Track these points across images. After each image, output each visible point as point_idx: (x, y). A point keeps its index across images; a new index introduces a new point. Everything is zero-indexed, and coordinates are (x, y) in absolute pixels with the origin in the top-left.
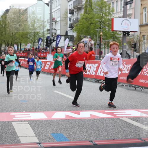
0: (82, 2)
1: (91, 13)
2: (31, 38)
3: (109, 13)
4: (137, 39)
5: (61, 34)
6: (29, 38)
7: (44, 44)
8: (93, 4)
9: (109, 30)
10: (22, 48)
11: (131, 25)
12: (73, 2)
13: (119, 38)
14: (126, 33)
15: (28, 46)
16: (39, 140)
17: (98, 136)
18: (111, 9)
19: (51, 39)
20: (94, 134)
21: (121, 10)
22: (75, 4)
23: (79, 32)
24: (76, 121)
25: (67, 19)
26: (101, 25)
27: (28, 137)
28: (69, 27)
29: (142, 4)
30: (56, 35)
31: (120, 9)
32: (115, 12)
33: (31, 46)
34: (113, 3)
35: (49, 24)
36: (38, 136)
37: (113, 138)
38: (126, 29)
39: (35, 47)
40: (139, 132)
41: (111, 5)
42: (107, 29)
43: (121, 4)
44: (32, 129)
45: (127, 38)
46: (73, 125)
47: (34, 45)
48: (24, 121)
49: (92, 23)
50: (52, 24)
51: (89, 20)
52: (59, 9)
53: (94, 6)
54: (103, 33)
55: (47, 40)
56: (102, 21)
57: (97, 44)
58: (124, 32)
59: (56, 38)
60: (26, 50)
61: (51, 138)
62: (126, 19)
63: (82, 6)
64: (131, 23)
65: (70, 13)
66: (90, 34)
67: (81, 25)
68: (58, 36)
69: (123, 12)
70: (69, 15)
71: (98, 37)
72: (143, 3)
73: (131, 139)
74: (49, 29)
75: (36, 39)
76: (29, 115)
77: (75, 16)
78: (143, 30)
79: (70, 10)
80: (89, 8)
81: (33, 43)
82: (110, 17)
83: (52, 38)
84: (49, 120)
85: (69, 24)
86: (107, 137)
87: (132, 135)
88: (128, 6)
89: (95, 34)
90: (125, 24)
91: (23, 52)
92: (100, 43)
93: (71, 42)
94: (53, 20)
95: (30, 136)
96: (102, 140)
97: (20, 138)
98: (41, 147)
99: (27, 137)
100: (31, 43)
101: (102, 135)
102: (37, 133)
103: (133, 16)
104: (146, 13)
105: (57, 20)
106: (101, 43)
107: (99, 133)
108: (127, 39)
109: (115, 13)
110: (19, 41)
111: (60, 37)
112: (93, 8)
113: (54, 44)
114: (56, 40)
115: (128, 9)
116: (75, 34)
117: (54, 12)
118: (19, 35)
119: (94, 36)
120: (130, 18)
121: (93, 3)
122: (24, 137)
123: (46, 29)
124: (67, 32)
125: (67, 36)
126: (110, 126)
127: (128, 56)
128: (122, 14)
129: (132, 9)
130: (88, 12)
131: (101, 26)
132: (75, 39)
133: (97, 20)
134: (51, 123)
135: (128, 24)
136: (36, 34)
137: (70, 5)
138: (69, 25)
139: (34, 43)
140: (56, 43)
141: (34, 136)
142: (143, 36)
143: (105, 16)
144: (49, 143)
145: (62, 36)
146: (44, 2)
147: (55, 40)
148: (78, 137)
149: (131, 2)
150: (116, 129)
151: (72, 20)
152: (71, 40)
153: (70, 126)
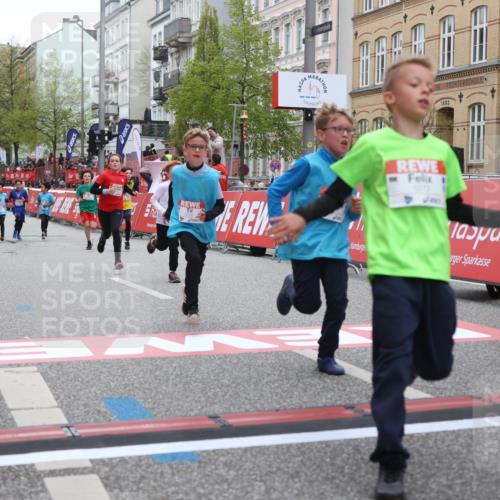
0: (191, 26)
1: (216, 58)
2: (46, 130)
3: (266, 58)
5: (131, 119)
6: (40, 130)
7: (83, 147)
8: (222, 37)
9: (266, 105)
10: (19, 156)
11: (325, 92)
12: (166, 27)
13: (294, 127)
15: (40, 153)
16: (68, 419)
17: (234, 402)
18: (271, 47)
19: (103, 131)
20: (223, 396)
21: (299, 49)
22: (172, 33)
23: (183, 112)
24: (172, 362)
25: (149, 76)
26: (243, 91)
27: (37, 408)
28: (155, 99)
29: (356, 34)
30: (119, 121)
31: (295, 47)
32: (283, 55)
33: (46, 152)
34: (277, 29)
35: (98, 89)
36: (66, 406)
37: (278, 407)
38: (313, 104)
39: (58, 156)
40: (348, 389)
41: (273, 36)
42: (261, 104)
43: (300, 32)
44: (50, 387)
46: (166, 373)
47: (55, 150)
48: (27, 365)
49: (218, 87)
50: (107, 88)
51: (210, 77)
52: (126, 45)
53: (225, 38)
54: (248, 114)
55: (91, 133)
56: (245, 81)
57: (232, 144)
58: (307, 111)
59: (117, 127)
60: (34, 162)
61: (103, 410)
62: (312, 74)
63: (191, 38)
64: (325, 88)
65: (155, 59)
66: (212, 118)
67: (188, 91)
68: (124, 121)
69: (302, 57)
70: (155, 65)
71: (234, 125)
72: (361, 29)
74: (97, 102)
75: (61, 132)
76: (41, 346)
77: (172, 66)
79: (155, 49)
80: (209, 45)
81: (51, 143)
82: (269, 69)
83: (106, 129)
84: (99, 361)
85: (155, 89)
86: (258, 406)
87: (329, 396)
88: (319, 38)
89: (227, 116)
90: (310, 88)
92: (242, 143)
93: (160, 140)
94: (108, 76)
95: (41, 408)
96: (247, 414)
98: (74, 436)
99: (32, 409)
100: (46, 142)
101: (246, 398)
102: (62, 397)
103: (332, 67)
104: (369, 57)
105: (121, 79)
106: (246, 143)
107: (236, 393)
109: (283, 59)
110: (13, 138)
111: (128, 125)
112: (220, 43)
113: (112, 146)
114: (118, 136)
115: (319, 48)
116: (171, 118)
117: (111, 54)
118: (13, 121)
119: (225, 122)
120: (325, 72)
121: (220, 29)
122: (25, 409)
123: (87, 104)
124: (148, 113)
125: (149, 124)
126: (269, 375)
128: (301, 63)
130: (207, 57)
131: (245, 93)
132: (171, 131)
133: (232, 77)
134: (104, 370)
136: (60, 117)
137: (157, 36)
138: (155, 93)
139: (55, 143)
140: (118, 141)
141: (53, 407)
142: (361, 121)
143: (256, 64)
144: (95, 424)
145: (135, 122)
146: (82, 27)
147: (115, 136)
148: (178, 405)
149: (326, 27)
150: (285, 381)
151: (162, 78)
152: (159, 136)
153: (156, 377)
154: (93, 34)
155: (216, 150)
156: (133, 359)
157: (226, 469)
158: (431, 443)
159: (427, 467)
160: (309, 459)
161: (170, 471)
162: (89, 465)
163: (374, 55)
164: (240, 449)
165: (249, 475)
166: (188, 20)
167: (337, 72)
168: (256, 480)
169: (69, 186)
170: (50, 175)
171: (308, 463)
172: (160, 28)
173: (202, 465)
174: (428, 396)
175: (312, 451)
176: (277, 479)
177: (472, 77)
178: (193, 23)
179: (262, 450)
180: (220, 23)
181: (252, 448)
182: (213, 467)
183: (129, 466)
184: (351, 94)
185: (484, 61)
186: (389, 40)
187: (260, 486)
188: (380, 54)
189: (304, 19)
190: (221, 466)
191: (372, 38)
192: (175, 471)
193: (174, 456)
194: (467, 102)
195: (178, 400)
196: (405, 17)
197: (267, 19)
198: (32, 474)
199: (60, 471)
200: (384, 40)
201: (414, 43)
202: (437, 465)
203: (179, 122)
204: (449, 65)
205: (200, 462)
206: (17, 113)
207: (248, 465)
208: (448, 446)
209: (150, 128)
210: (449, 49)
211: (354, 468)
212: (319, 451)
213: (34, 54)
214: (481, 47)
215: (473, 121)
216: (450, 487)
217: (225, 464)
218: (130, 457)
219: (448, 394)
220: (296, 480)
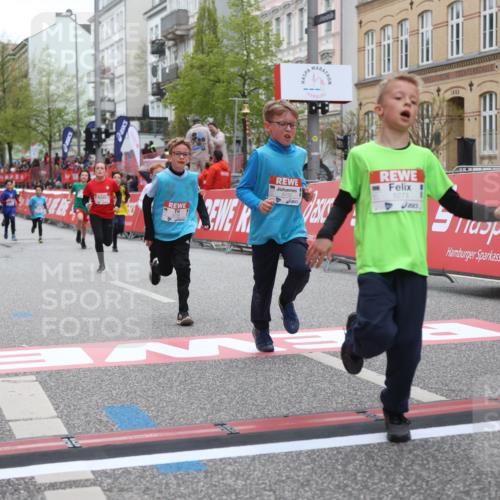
0: (188, 18)
1: (215, 50)
2: (41, 129)
3: (267, 49)
4: (352, 123)
5: (130, 115)
6: (35, 129)
7: (79, 146)
8: (220, 25)
10: (14, 157)
11: (330, 83)
12: (162, 19)
14: (317, 108)
15: (35, 153)
16: (68, 429)
17: (240, 408)
18: (272, 38)
19: (99, 129)
20: (229, 403)
21: (301, 39)
22: (169, 25)
23: (183, 107)
24: (176, 368)
25: (146, 70)
26: (244, 84)
27: (37, 419)
28: (154, 94)
29: (361, 23)
30: (116, 118)
31: (298, 37)
32: (284, 46)
33: (41, 152)
34: (278, 19)
35: (93, 85)
36: (66, 416)
37: (285, 412)
38: (317, 96)
39: (53, 155)
40: (359, 393)
41: (274, 27)
43: (302, 22)
44: (49, 396)
45: (320, 121)
46: (170, 380)
47: (50, 150)
48: (25, 374)
49: (219, 81)
50: (102, 84)
52: (121, 40)
53: (224, 30)
54: (251, 108)
55: (88, 132)
56: (246, 74)
57: (235, 139)
58: (311, 104)
59: (114, 125)
60: (29, 163)
61: (105, 419)
62: (315, 65)
63: (189, 30)
64: (329, 79)
65: (153, 53)
66: (213, 112)
67: (187, 85)
68: (120, 120)
69: (305, 48)
70: (152, 59)
71: (236, 120)
72: (366, 17)
73: (335, 413)
74: (93, 99)
75: (56, 130)
76: (39, 354)
77: (169, 60)
78: (366, 98)
79: (153, 42)
80: (208, 37)
81: (46, 143)
82: (271, 61)
83: (103, 127)
84: (99, 369)
85: (153, 84)
86: (266, 412)
87: (340, 401)
88: (322, 27)
89: (228, 110)
90: (314, 80)
91: (20, 171)
92: (245, 138)
93: (160, 137)
94: (104, 72)
95: (40, 419)
96: (254, 421)
97: (11, 424)
98: (74, 447)
99: (31, 419)
100: (41, 141)
101: (253, 404)
102: (62, 406)
103: (337, 57)
104: (374, 46)
105: (117, 75)
106: (248, 138)
107: (243, 399)
108: (323, 124)
109: (285, 50)
110: (6, 137)
111: (125, 122)
112: (219, 35)
113: (109, 145)
114: (115, 133)
115: (323, 38)
116: (170, 114)
117: (107, 48)
118: (6, 120)
119: (226, 117)
120: (329, 63)
121: (219, 20)
122: (26, 420)
123: (83, 101)
124: (145, 109)
125: (147, 120)
126: (277, 379)
127: (324, 173)
128: (304, 54)
129: (333, 35)
130: (206, 49)
131: (246, 87)
132: (170, 128)
133: (232, 70)
134: (106, 378)
135: (322, 82)
136: (55, 115)
137: (154, 29)
138: (153, 88)
139: (50, 143)
140: (116, 139)
141: (53, 417)
142: (367, 113)
143: (257, 57)
144: (97, 434)
145: (133, 119)
146: (75, 21)
147: (112, 134)
148: (183, 413)
149: (330, 16)
150: (294, 386)
151: (160, 73)
152: (158, 132)
153: (159, 384)
154: (87, 28)
155: (218, 146)
156: (135, 366)
157: (234, 479)
158: (447, 447)
159: (443, 472)
160: (321, 467)
161: (175, 482)
162: (91, 476)
163: (379, 44)
164: (248, 457)
165: (257, 484)
166: (186, 11)
167: (341, 63)
168: (264, 489)
169: (65, 187)
170: (46, 175)
171: (319, 471)
172: (157, 20)
173: (209, 475)
174: (443, 398)
175: (322, 458)
176: (287, 487)
177: (482, 65)
178: (190, 14)
179: (270, 457)
180: (219, 14)
181: (260, 456)
182: (220, 477)
183: (133, 477)
184: (356, 85)
185: (494, 47)
186: (395, 29)
187: (269, 496)
188: (386, 43)
189: (306, 8)
190: (228, 476)
191: (377, 27)
192: (181, 482)
193: (179, 466)
194: (477, 91)
195: (182, 408)
196: (412, 4)
197: (268, 8)
198: (32, 487)
199: (61, 483)
200: (390, 28)
201: (421, 31)
202: (453, 470)
203: (178, 117)
204: (458, 52)
205: (206, 472)
206: (10, 112)
207: (257, 473)
208: (464, 450)
209: (149, 124)
210: (458, 36)
211: (367, 475)
212: (330, 458)
213: (26, 51)
214: (491, 34)
215: (485, 110)
216: (467, 493)
217: (233, 473)
218: (134, 468)
219: (464, 396)
220: (307, 489)
